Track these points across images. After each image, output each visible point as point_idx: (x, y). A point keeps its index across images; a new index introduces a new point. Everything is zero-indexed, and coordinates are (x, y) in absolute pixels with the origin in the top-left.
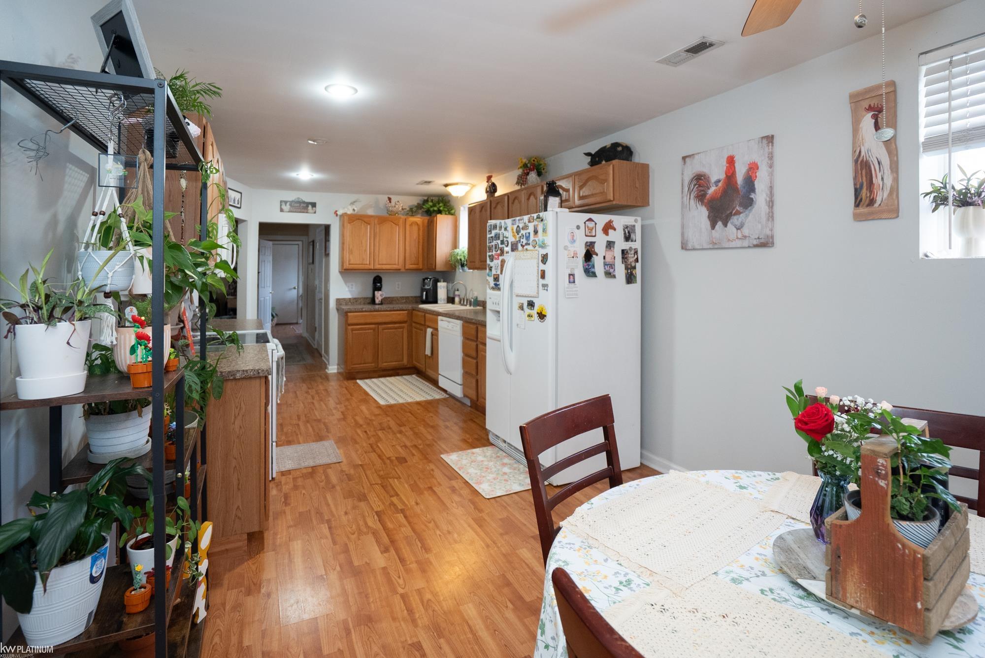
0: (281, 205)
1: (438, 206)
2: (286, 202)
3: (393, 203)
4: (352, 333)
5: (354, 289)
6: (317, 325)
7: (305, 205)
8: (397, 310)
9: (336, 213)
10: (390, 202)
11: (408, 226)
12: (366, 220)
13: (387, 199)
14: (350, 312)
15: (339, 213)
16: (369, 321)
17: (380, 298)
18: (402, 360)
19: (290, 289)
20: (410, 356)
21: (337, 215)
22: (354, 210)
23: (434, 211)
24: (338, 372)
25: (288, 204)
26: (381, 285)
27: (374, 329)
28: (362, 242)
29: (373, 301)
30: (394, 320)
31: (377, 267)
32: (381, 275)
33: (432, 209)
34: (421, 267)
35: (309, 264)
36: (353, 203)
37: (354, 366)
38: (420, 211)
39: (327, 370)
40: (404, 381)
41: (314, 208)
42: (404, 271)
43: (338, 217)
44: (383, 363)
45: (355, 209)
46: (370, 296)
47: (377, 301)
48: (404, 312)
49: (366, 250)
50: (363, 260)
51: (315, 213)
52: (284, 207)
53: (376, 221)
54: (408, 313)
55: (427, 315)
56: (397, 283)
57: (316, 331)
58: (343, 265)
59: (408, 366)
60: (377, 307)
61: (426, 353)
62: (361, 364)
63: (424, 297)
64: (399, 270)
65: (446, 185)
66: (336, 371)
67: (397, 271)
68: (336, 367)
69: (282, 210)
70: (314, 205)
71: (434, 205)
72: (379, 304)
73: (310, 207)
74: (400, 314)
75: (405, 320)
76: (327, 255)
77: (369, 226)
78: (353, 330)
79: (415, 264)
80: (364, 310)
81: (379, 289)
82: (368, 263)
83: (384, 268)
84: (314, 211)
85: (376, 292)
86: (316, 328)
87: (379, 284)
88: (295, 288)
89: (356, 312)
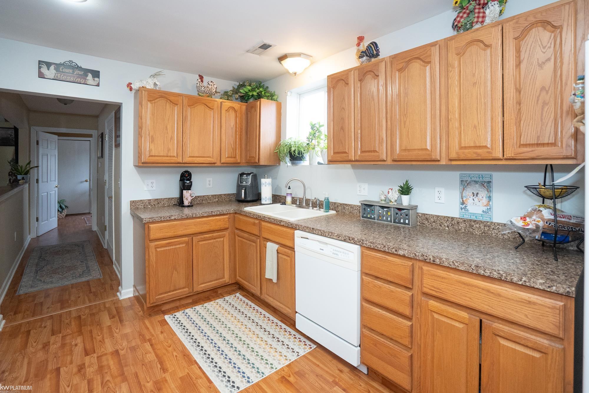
0: (40, 68)
1: (258, 91)
2: (48, 65)
3: (205, 84)
4: (156, 251)
5: (154, 189)
6: (107, 223)
7: (82, 73)
8: (217, 215)
9: (129, 85)
10: (202, 81)
11: (223, 112)
12: (172, 98)
13: (198, 77)
14: (153, 223)
15: (135, 86)
16: (180, 233)
17: (190, 199)
18: (223, 277)
19: (82, 182)
20: (233, 270)
21: (131, 89)
22: (155, 84)
23: (253, 96)
24: (135, 297)
25: (52, 67)
26: (191, 182)
27: (187, 243)
28: (166, 127)
29: (180, 202)
30: (212, 228)
31: (187, 159)
32: (189, 170)
33: (251, 94)
34: (239, 161)
35: (98, 158)
36: (154, 76)
37: (160, 296)
38: (237, 96)
39: (118, 294)
40: (226, 306)
41: (96, 79)
42: (219, 165)
43: (133, 92)
44: (199, 285)
45: (157, 83)
46: (177, 195)
47: (186, 203)
48: (225, 217)
49: (172, 138)
50: (169, 150)
51: (98, 85)
52: (44, 70)
53: (185, 102)
54: (229, 218)
55: (263, 223)
56: (208, 179)
57: (105, 230)
58: (140, 157)
59: (230, 283)
60: (187, 211)
61: (268, 275)
62: (170, 292)
63: (243, 196)
64: (214, 163)
65: (281, 59)
66: (131, 295)
67: (211, 165)
68: (132, 289)
69: (41, 75)
70: (96, 74)
71: (253, 90)
72: (188, 206)
73: (90, 76)
74: (220, 220)
75: (227, 226)
76: (118, 145)
77: (176, 107)
78: (157, 247)
79: (231, 157)
80: (173, 218)
81: (189, 188)
82: (175, 155)
83: (196, 162)
84: (96, 83)
85: (185, 192)
86: (105, 226)
87: (188, 182)
88: (86, 181)
89: (162, 222)
